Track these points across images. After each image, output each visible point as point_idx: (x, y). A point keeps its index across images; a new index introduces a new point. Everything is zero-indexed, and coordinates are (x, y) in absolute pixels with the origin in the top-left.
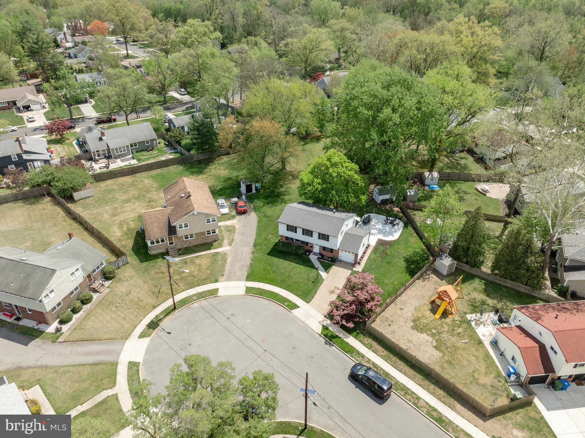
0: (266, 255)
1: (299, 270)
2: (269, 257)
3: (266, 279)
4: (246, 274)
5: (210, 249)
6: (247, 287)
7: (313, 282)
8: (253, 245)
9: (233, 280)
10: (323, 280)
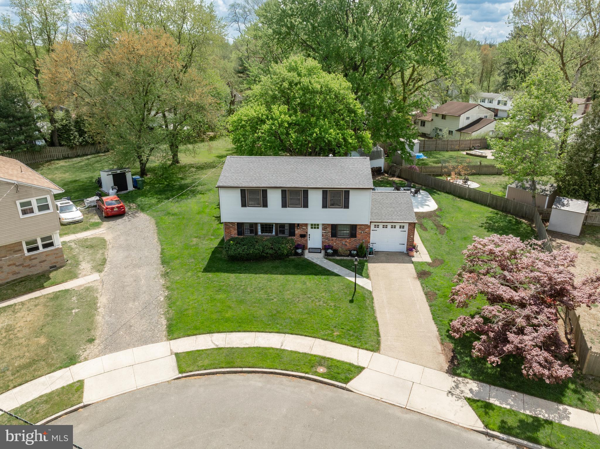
0: (200, 274)
1: (299, 285)
2: (210, 275)
3: (227, 320)
4: (164, 322)
5: (42, 287)
6: (177, 355)
7: (351, 301)
8: (159, 262)
9: (128, 346)
10: (371, 292)
